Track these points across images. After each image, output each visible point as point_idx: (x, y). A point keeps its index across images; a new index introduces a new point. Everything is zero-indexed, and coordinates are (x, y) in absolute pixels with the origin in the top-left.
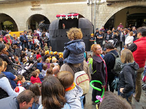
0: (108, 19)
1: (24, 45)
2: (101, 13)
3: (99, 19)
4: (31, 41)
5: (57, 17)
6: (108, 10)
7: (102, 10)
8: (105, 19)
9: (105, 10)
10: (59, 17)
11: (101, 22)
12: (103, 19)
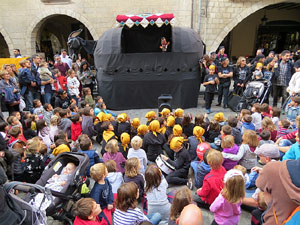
0: (228, 30)
1: (30, 94)
2: (212, 15)
3: (209, 31)
4: (49, 84)
5: (119, 21)
6: (229, 10)
7: (215, 10)
8: (222, 29)
9: (223, 9)
10: (125, 21)
11: (214, 37)
12: (218, 30)
